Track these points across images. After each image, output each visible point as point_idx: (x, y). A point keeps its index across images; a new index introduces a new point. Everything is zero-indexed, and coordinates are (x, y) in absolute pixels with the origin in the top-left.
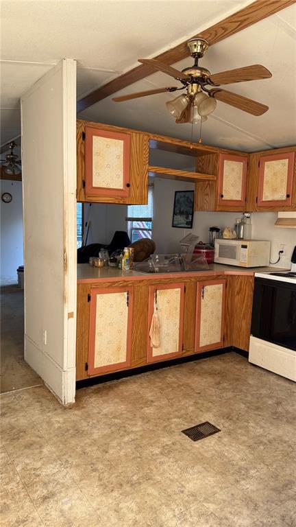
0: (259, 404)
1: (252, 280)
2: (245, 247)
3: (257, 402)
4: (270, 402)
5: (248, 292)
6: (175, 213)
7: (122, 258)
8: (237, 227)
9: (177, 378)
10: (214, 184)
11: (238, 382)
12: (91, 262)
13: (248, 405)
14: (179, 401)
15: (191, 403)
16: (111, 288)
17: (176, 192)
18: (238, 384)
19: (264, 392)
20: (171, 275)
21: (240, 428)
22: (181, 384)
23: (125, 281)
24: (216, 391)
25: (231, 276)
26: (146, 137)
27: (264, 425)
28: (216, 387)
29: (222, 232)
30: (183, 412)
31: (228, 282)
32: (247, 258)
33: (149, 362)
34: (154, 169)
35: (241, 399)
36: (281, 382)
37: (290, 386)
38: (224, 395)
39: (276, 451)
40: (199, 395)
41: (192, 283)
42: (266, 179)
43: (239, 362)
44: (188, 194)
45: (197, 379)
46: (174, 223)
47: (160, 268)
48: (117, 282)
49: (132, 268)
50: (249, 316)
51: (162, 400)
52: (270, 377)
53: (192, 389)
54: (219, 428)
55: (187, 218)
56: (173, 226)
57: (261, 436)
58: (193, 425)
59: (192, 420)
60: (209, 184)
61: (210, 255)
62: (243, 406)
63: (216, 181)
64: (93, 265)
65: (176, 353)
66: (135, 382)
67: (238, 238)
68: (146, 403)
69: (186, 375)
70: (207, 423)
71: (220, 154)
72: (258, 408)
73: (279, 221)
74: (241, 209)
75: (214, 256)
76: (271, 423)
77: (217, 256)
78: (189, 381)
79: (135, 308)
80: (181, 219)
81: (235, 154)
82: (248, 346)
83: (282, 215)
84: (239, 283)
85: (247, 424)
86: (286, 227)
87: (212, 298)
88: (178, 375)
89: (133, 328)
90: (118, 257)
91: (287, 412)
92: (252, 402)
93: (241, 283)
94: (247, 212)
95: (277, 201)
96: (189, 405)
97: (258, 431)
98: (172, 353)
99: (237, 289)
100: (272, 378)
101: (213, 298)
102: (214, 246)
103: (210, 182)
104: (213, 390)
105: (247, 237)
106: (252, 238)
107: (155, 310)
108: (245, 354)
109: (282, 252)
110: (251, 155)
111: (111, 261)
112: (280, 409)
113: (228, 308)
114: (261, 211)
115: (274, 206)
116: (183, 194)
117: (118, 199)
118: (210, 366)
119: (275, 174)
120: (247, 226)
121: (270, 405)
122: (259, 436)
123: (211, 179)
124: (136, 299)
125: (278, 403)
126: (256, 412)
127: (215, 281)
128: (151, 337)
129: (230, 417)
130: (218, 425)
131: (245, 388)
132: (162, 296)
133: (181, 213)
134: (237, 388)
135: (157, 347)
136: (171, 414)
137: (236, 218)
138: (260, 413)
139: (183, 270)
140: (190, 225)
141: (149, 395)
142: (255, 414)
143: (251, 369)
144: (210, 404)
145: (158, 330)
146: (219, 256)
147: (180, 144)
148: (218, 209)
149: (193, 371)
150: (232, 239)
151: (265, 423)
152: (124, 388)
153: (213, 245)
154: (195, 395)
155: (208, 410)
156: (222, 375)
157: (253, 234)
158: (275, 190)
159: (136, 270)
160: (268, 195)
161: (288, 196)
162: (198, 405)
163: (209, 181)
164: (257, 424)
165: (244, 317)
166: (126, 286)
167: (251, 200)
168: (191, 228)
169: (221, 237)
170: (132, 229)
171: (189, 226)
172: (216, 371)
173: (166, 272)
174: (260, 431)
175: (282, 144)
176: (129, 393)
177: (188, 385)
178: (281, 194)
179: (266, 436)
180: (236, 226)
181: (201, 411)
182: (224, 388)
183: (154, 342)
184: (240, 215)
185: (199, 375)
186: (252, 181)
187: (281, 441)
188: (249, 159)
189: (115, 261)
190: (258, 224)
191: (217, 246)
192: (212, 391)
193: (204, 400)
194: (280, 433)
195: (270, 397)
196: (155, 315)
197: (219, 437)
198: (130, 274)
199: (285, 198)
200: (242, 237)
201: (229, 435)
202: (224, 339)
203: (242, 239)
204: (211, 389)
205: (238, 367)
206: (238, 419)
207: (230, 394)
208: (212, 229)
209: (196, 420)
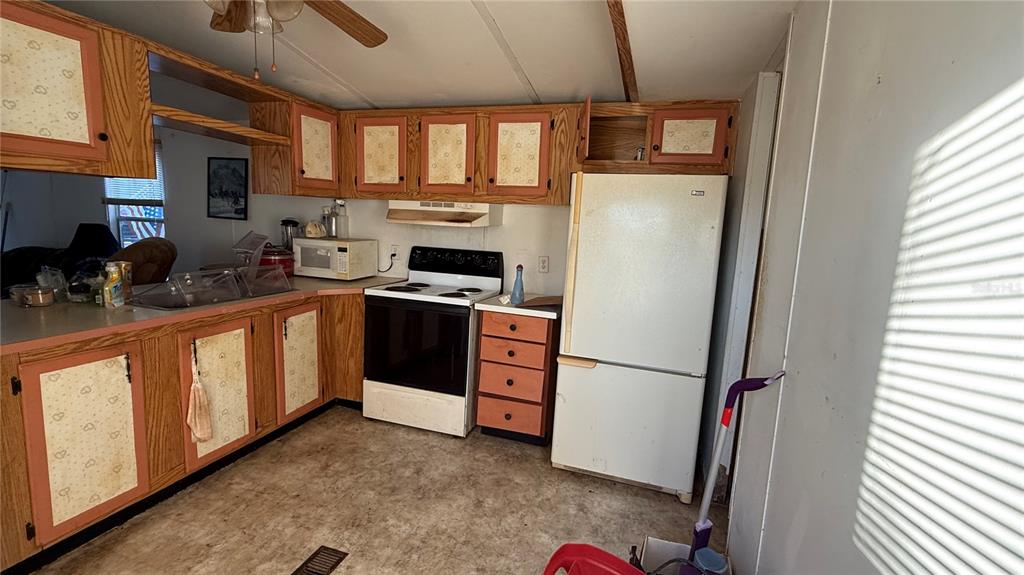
0: (393, 482)
1: (360, 300)
2: (344, 250)
3: (390, 480)
4: (407, 473)
5: (357, 318)
6: (210, 194)
7: (102, 286)
8: (326, 220)
9: (253, 480)
10: (287, 151)
11: (356, 455)
12: (15, 297)
13: (378, 489)
14: (265, 525)
15: (287, 520)
16: (81, 353)
17: (209, 159)
18: (355, 459)
19: (395, 459)
20: (225, 309)
21: (376, 536)
22: (261, 489)
23: (116, 335)
24: (324, 482)
25: (328, 296)
26: (138, 46)
27: (409, 516)
28: (323, 474)
29: (305, 227)
30: (274, 544)
31: (324, 307)
32: (348, 267)
33: (191, 468)
34: (166, 111)
35: (366, 483)
36: (413, 436)
37: (425, 438)
38: (339, 484)
39: (436, 553)
40: (296, 501)
41: (265, 316)
42: (366, 152)
43: (350, 421)
44: (233, 165)
45: (288, 470)
46: (211, 210)
47: (195, 295)
48: (95, 339)
49: (130, 301)
50: (360, 352)
51: (228, 534)
52: (396, 432)
53: (284, 492)
54: (342, 550)
55: (236, 202)
56: (209, 216)
57: (410, 536)
58: (299, 564)
59: (294, 553)
60: (277, 150)
61: (288, 263)
62: (371, 494)
63: (291, 147)
64: (23, 302)
65: (245, 436)
66: (164, 517)
67: (329, 237)
68: (196, 554)
69: (267, 470)
70: (323, 549)
71: (294, 105)
72: (393, 490)
73: (392, 214)
74: (333, 193)
75: (293, 265)
76: (417, 508)
77: (298, 265)
78: (276, 479)
79: (148, 382)
80: (224, 205)
81: (317, 108)
82: (361, 394)
83: (394, 204)
84: (340, 306)
85: (383, 524)
86: (403, 222)
87: (300, 336)
88: (253, 475)
89: (147, 421)
90: (91, 281)
91: (433, 481)
92: (383, 483)
93: (344, 304)
94: (340, 199)
95: (386, 185)
96: (283, 526)
97: (403, 528)
98: (238, 440)
99: (338, 314)
100: (401, 433)
101: (302, 334)
102: (291, 249)
103: (281, 148)
104: (320, 481)
105: (342, 234)
106: (351, 236)
107: (196, 377)
108: (358, 406)
109: (394, 255)
110: (342, 113)
111: (73, 290)
112: (423, 481)
113: (326, 344)
114: (363, 198)
115: (381, 192)
116: (223, 162)
117: (77, 164)
118: (306, 440)
119: (380, 146)
120: (342, 220)
121: (408, 477)
122: (406, 539)
123: (282, 142)
124: (148, 363)
125: (418, 472)
126: (392, 498)
127: (302, 308)
128: (192, 426)
129: (357, 522)
130: (342, 545)
131: (368, 461)
132: (208, 348)
133: (224, 194)
134: (355, 466)
135: (205, 441)
136: (252, 559)
137: (325, 205)
138: (398, 497)
139: (244, 295)
140: (243, 214)
141: (200, 535)
142: (391, 502)
143: (368, 428)
144: (320, 510)
145: (206, 409)
146: (302, 265)
147: (218, 74)
148: (297, 192)
149: (279, 459)
150: (321, 238)
151: (410, 512)
152: (139, 537)
153: (289, 248)
154: (291, 501)
155: (320, 523)
156: (328, 450)
157: (352, 231)
158: (382, 169)
159: (141, 304)
160: (371, 176)
161: (401, 179)
162: (301, 520)
163: (277, 145)
164: (399, 518)
165: (352, 355)
166: (122, 343)
167: (347, 181)
168: (246, 219)
169: (302, 234)
170: (119, 219)
171: (242, 216)
172: (317, 446)
173: (212, 303)
174: (405, 528)
175: (386, 104)
176: (154, 545)
177: (275, 487)
178: (390, 175)
179: (416, 534)
180: (324, 218)
181: (308, 529)
182: (337, 473)
183: (197, 433)
184: (329, 203)
185: (291, 461)
186: (347, 153)
187: (437, 533)
188: (339, 119)
189: (85, 289)
190: (357, 217)
191: (297, 249)
192: (318, 485)
193: (308, 506)
194: (433, 519)
195: (406, 466)
196: (196, 385)
197: (348, 568)
198: (127, 316)
199: (397, 181)
200: (334, 234)
201: (363, 556)
202: (323, 391)
203: (335, 238)
204: (316, 481)
205: (349, 428)
206: (369, 522)
207: (348, 481)
208: (286, 223)
209: (303, 550)
